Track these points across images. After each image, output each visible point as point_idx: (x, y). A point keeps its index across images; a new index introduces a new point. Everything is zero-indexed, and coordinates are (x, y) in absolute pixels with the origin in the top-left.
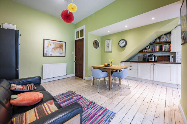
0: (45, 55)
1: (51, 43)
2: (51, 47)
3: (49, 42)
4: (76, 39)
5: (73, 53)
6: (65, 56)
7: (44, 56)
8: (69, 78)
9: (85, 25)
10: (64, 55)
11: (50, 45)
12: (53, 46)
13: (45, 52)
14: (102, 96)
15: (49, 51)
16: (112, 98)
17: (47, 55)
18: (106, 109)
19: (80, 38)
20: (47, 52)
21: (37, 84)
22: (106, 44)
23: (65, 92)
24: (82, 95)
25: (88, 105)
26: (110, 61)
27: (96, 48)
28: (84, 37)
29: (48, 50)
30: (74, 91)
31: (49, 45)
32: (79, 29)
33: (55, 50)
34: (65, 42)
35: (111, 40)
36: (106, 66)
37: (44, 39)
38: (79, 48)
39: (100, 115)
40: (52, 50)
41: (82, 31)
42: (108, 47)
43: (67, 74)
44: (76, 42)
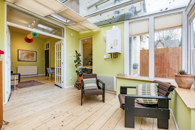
1: (24, 52)
3: (22, 51)
4: (45, 49)
5: (43, 59)
6: (36, 61)
7: (18, 61)
9: (49, 41)
12: (25, 54)
13: (19, 58)
15: (22, 57)
17: (21, 60)
19: (47, 49)
28: (49, 49)
31: (22, 53)
32: (47, 43)
33: (27, 57)
34: (36, 52)
37: (18, 50)
41: (48, 44)
43: (38, 74)
44: (46, 51)
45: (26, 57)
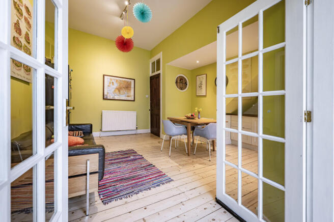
0: (105, 97)
1: (113, 81)
2: (113, 86)
3: (111, 79)
4: (151, 74)
5: (147, 96)
6: (134, 101)
7: (104, 99)
8: (140, 135)
9: (162, 53)
10: (133, 99)
11: (112, 84)
12: (116, 85)
13: (105, 93)
14: (171, 161)
15: (110, 92)
16: (183, 165)
17: (108, 98)
18: (164, 174)
19: (156, 73)
20: (108, 93)
21: (87, 132)
22: (198, 83)
23: (124, 150)
24: (143, 156)
25: (144, 167)
26: (196, 111)
27: (181, 89)
28: (161, 72)
29: (110, 90)
30: (136, 150)
31: (110, 83)
32: (155, 59)
33: (119, 91)
34: (134, 80)
35: (205, 75)
36: (188, 118)
37: (104, 75)
38: (155, 89)
39: (150, 178)
40: (115, 91)
41: (158, 61)
42: (200, 87)
43: (137, 128)
44: (152, 78)
45: (117, 91)
